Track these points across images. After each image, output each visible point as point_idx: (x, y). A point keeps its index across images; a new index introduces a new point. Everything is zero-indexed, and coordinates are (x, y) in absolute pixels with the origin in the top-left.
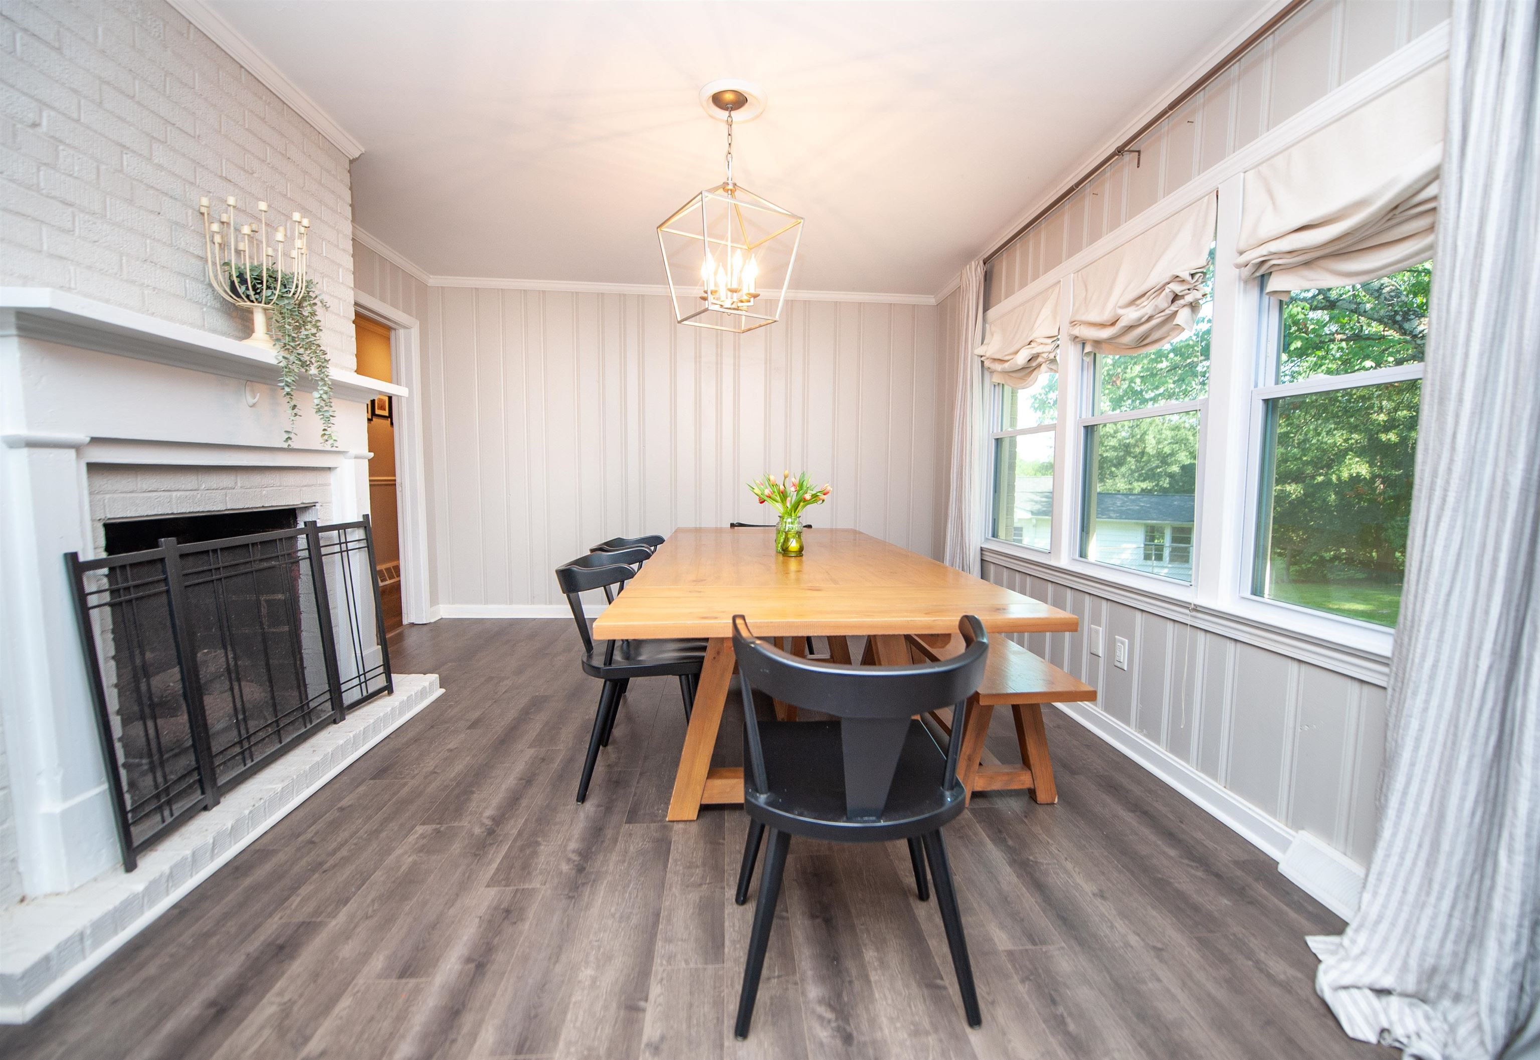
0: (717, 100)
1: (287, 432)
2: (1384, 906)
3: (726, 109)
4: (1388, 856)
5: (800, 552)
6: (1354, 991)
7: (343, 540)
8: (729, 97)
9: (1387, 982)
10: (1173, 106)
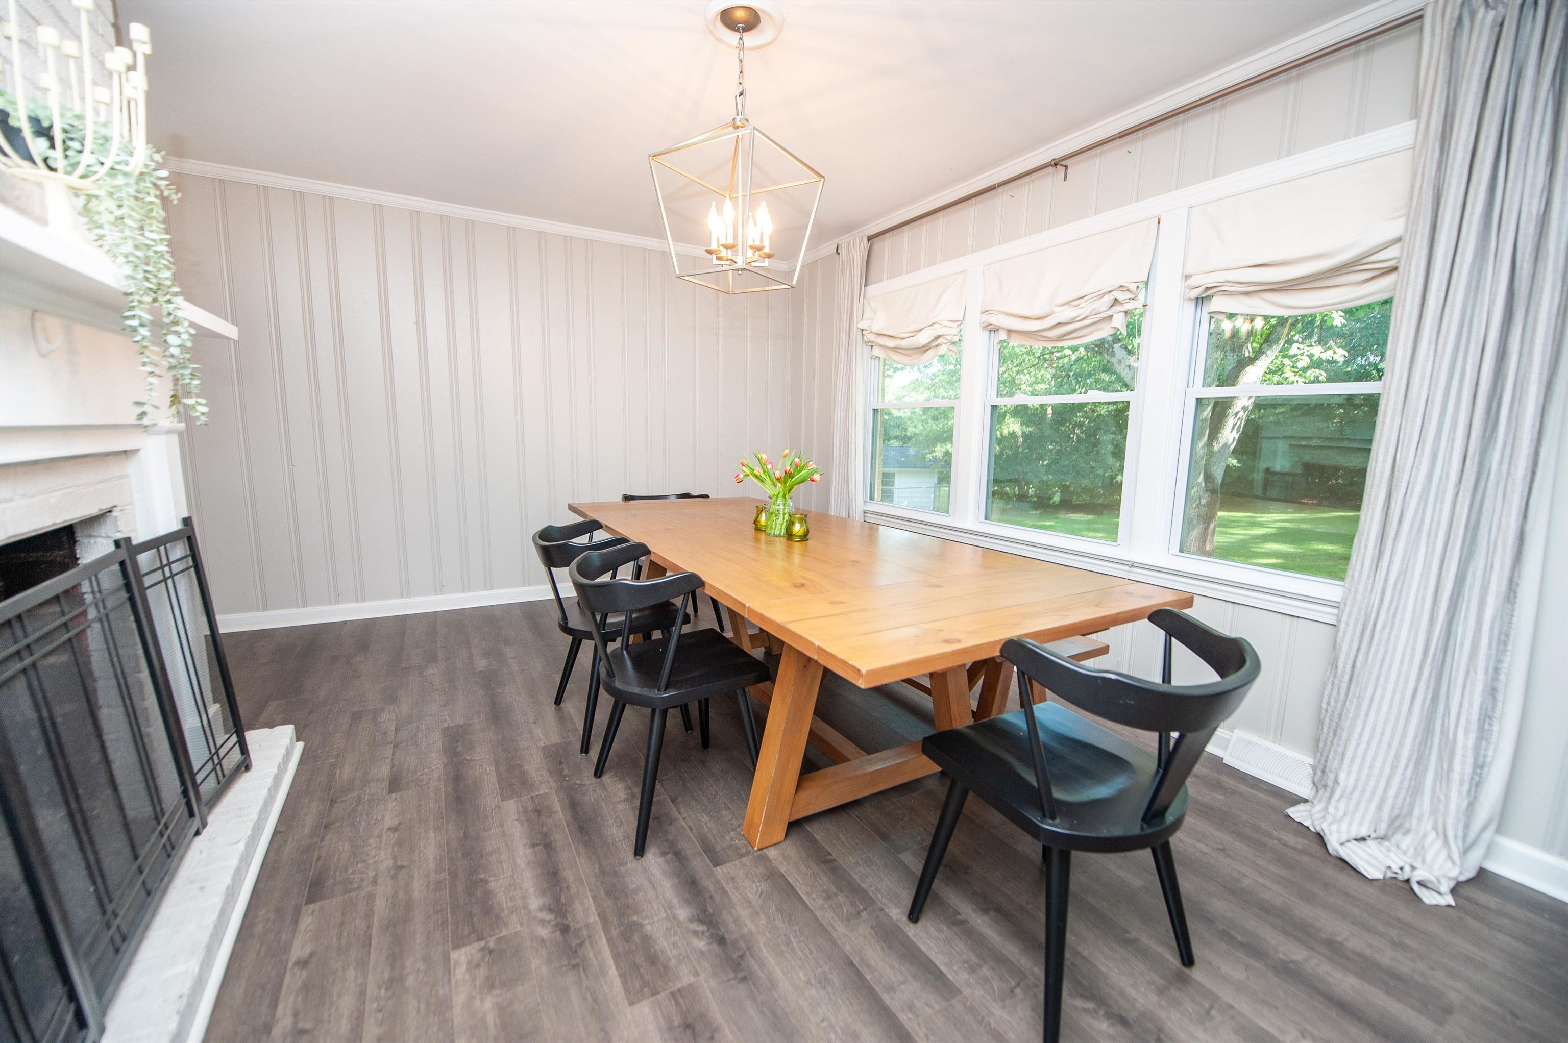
0: (727, 18)
1: (139, 404)
2: (1357, 780)
3: (737, 30)
4: (1358, 744)
5: (805, 537)
6: (1348, 844)
7: (165, 562)
8: (740, 14)
9: (1363, 833)
10: (1123, 135)
